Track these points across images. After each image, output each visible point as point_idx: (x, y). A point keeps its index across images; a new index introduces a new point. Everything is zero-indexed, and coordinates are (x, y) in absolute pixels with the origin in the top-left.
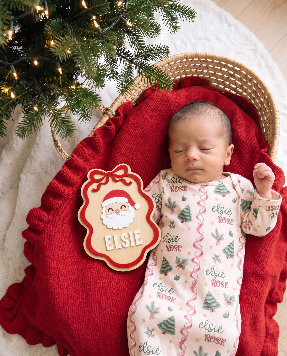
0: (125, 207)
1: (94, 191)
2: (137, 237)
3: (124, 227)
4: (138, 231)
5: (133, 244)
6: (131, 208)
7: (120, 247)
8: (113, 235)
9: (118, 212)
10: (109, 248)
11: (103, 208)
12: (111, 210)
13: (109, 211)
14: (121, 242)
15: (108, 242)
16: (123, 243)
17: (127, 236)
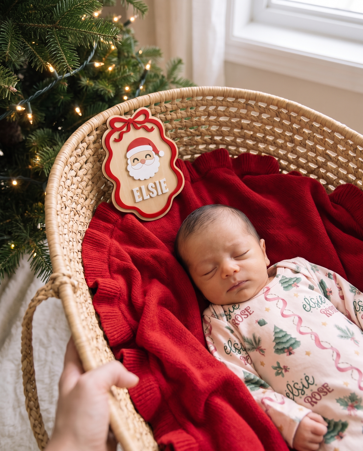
0: (150, 156)
1: (116, 141)
2: (164, 185)
3: (150, 177)
4: (164, 179)
5: (160, 193)
6: (156, 157)
7: (149, 197)
8: (141, 187)
9: (143, 162)
10: (138, 200)
11: (128, 159)
12: (136, 161)
13: (134, 162)
14: (148, 193)
15: (137, 194)
16: (151, 194)
17: (154, 186)
